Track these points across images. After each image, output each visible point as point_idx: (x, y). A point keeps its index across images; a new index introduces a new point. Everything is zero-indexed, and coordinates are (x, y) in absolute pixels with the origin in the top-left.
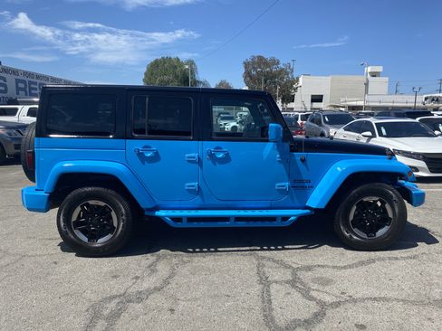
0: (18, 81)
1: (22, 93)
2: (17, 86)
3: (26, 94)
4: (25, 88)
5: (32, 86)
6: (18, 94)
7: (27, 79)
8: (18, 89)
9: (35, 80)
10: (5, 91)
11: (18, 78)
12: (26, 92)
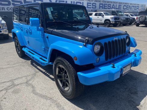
0: (100, 4)
1: (101, 8)
2: (100, 6)
3: (103, 8)
4: (103, 6)
5: (105, 5)
6: (100, 8)
7: (104, 3)
8: (100, 7)
9: (107, 3)
10: (95, 8)
11: (101, 3)
12: (103, 7)
